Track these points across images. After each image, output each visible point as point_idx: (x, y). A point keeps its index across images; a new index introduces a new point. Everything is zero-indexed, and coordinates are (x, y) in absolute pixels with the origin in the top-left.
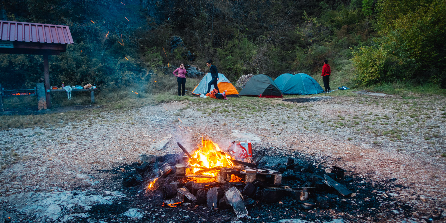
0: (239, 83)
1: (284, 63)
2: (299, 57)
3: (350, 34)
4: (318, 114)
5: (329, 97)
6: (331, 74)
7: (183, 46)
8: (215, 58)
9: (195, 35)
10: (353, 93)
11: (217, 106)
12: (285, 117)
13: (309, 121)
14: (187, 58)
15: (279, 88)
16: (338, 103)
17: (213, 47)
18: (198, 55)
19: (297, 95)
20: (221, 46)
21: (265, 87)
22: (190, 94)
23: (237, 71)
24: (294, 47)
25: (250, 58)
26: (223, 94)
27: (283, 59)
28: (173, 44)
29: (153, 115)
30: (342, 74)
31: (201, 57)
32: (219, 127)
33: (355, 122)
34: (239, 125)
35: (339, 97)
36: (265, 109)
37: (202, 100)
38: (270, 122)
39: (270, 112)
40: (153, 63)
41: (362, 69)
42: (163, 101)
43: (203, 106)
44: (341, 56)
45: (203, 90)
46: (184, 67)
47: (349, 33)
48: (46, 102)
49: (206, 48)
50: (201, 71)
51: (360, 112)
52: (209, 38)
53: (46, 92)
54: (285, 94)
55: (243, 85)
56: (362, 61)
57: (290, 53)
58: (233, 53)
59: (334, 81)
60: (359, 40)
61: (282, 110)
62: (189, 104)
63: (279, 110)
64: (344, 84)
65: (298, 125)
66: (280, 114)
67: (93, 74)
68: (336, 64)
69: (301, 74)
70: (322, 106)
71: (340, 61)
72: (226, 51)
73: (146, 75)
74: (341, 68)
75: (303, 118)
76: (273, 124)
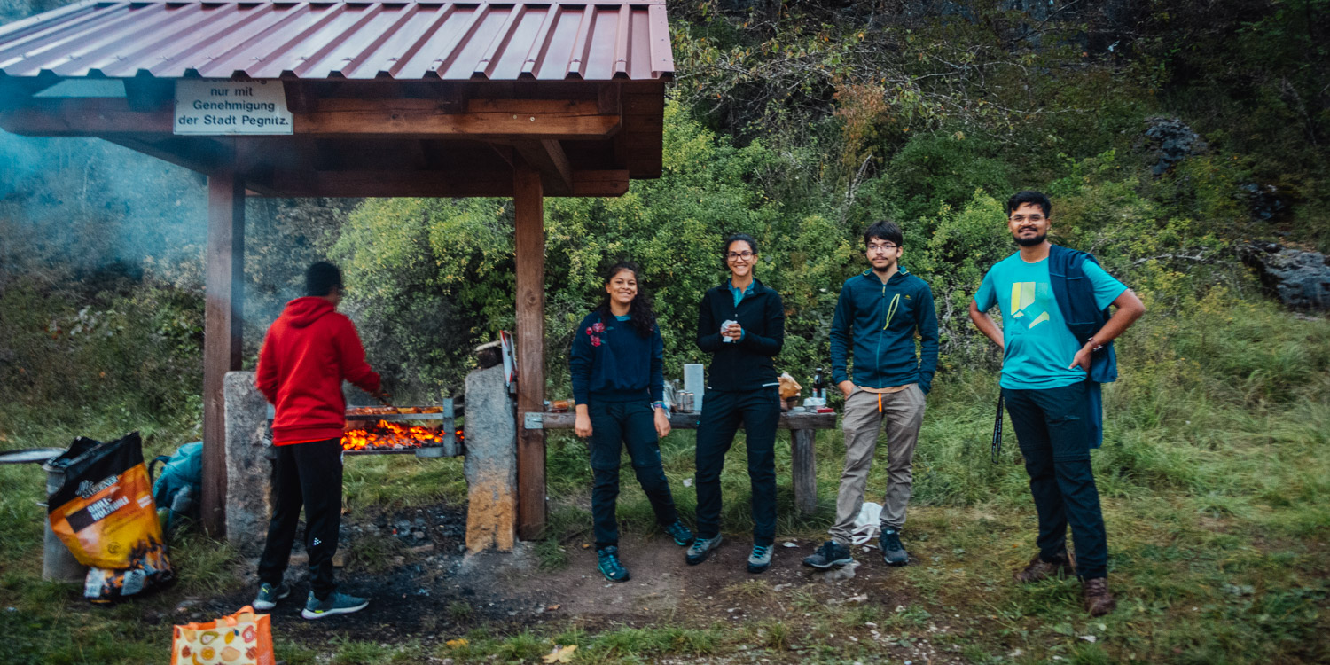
48: (509, 500)
53: (520, 430)
67: (803, 299)
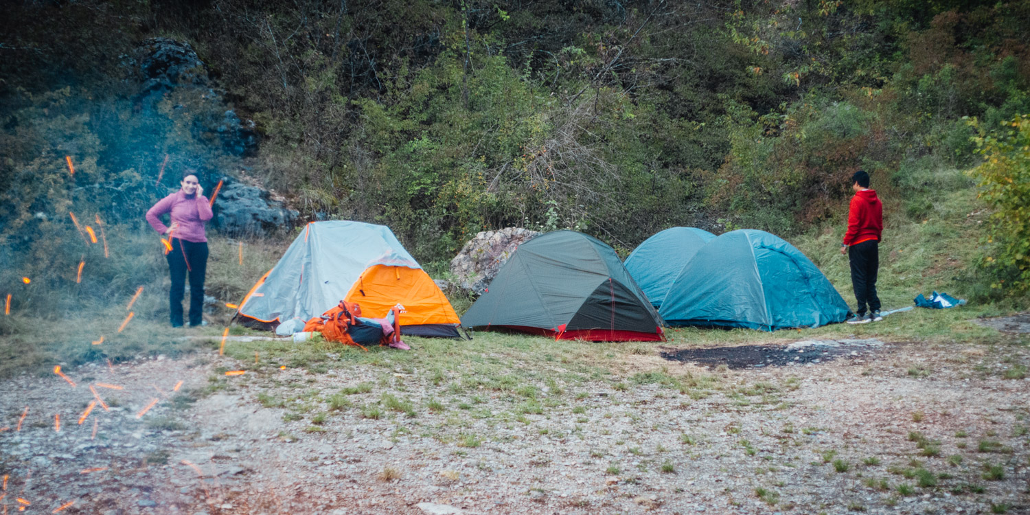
0: (463, 271)
1: (674, 178)
2: (739, 151)
3: (969, 48)
4: (820, 425)
5: (871, 341)
6: (885, 233)
7: (200, 83)
8: (351, 146)
9: (259, 37)
10: (978, 324)
11: (353, 384)
12: (672, 442)
13: (780, 460)
14: (217, 142)
15: (646, 292)
16: (910, 373)
17: (346, 91)
18: (270, 129)
19: (727, 329)
20: (383, 92)
21: (583, 289)
22: (228, 317)
23: (456, 209)
24: (720, 101)
25: (518, 151)
26: (386, 322)
27: (668, 154)
28: (153, 72)
29: (43, 426)
30: (932, 234)
31: (287, 139)
32: (360, 492)
33: (987, 468)
34: (455, 482)
35: (917, 345)
36: (581, 398)
37: (283, 350)
38: (602, 464)
39: (604, 412)
40: (51, 167)
41: (1022, 218)
42: (94, 353)
43: (289, 382)
44: (930, 150)
45: (289, 299)
46: (200, 189)
47: (966, 45)
49: (310, 99)
50: (284, 206)
51: (1011, 418)
52: (325, 52)
54: (672, 323)
55: (479, 278)
56: (1018, 178)
57: (701, 130)
58: (437, 126)
59: (896, 265)
60: (1007, 78)
61: (657, 404)
62: (222, 371)
63: (645, 402)
64: (943, 283)
65: (731, 484)
66: (649, 424)
68: (906, 189)
69: (748, 232)
70: (841, 386)
71: (923, 175)
72: (405, 115)
73: (18, 222)
74: (929, 207)
75: (756, 447)
76: (615, 473)
